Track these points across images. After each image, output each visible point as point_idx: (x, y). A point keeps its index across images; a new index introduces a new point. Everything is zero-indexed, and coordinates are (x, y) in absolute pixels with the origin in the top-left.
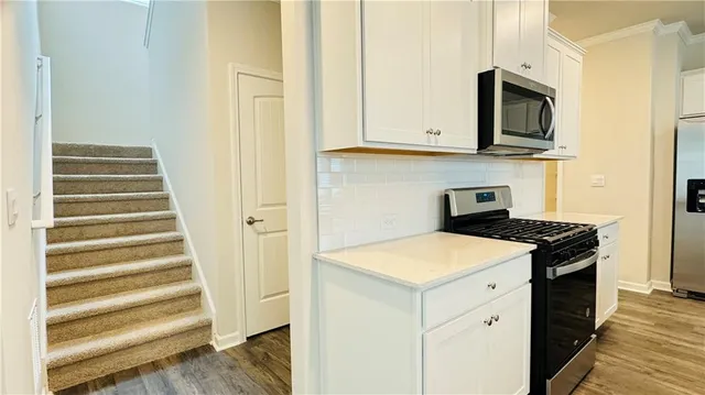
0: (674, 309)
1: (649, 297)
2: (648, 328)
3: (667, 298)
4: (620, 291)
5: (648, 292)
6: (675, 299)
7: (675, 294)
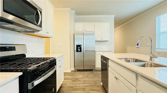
0: (75, 75)
1: (71, 73)
2: (70, 83)
3: (74, 72)
4: (64, 73)
5: (70, 72)
6: (75, 72)
7: (75, 71)
